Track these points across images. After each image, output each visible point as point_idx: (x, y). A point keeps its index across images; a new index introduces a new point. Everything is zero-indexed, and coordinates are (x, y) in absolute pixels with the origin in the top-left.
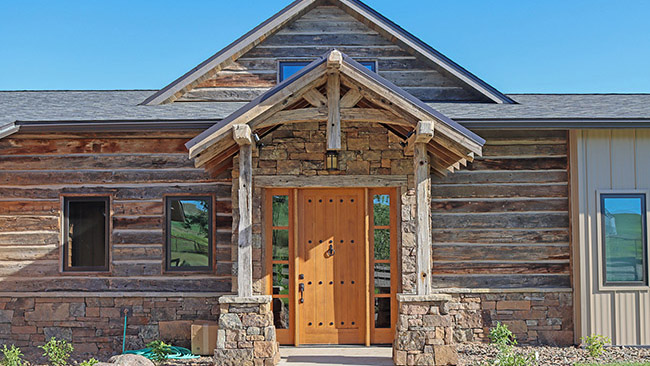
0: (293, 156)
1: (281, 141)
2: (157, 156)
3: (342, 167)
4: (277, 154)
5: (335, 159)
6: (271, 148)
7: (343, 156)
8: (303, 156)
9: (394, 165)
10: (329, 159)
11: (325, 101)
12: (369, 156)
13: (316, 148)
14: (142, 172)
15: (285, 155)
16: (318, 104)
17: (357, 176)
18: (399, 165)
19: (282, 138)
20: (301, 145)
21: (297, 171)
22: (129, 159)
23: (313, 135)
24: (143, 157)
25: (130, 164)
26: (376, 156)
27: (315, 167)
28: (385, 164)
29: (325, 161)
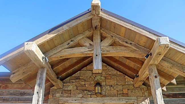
0: (79, 88)
1: (74, 81)
2: (22, 91)
3: (103, 93)
4: (72, 87)
5: (99, 88)
6: (69, 84)
7: (104, 88)
8: (84, 88)
9: (130, 92)
10: (97, 88)
11: (92, 43)
12: (117, 87)
13: (90, 84)
14: (15, 98)
15: (75, 88)
16: (88, 45)
17: (111, 98)
18: (132, 92)
19: (74, 80)
20: (84, 83)
21: (81, 95)
22: (11, 92)
23: (89, 78)
24: (17, 91)
25: (11, 94)
26: (120, 88)
27: (90, 93)
28: (125, 91)
29: (95, 90)
